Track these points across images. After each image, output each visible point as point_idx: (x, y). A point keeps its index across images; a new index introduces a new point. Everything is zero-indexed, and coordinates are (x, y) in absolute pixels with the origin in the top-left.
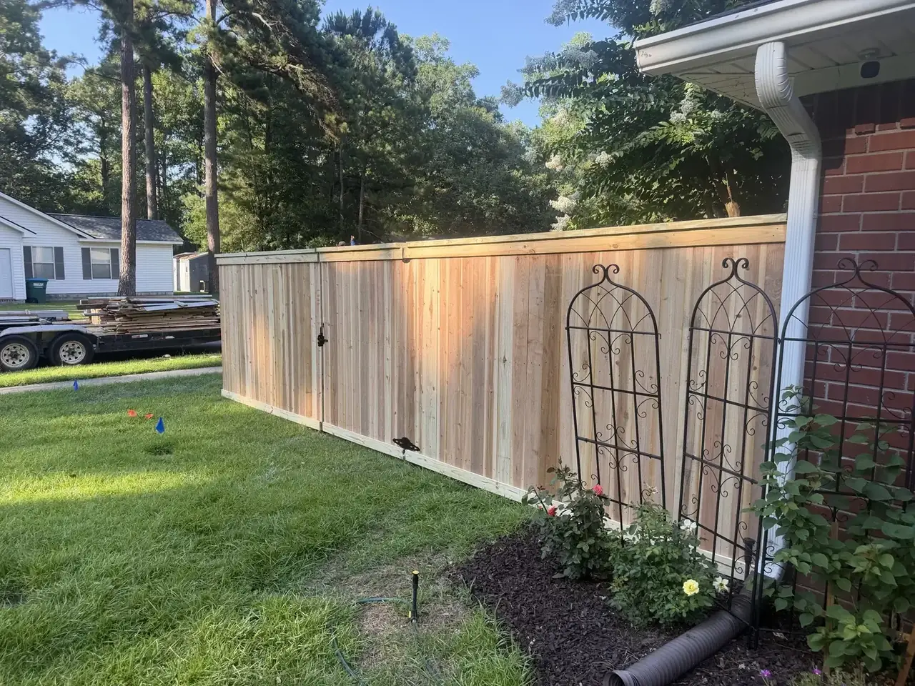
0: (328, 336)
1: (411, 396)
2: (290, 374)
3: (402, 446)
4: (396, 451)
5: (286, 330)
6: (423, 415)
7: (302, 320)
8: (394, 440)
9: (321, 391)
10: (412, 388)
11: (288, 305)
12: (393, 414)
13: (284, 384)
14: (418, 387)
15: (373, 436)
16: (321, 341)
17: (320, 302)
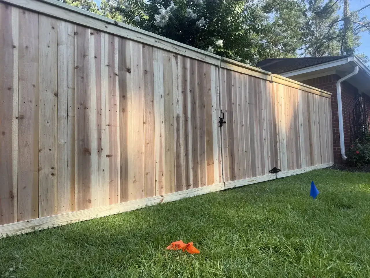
0: (226, 119)
1: (276, 146)
2: (187, 155)
3: (273, 173)
4: (273, 176)
5: (181, 115)
6: (281, 153)
7: (202, 106)
8: (270, 172)
9: (221, 160)
10: (276, 142)
11: (184, 92)
12: (268, 158)
13: (178, 166)
14: (278, 140)
15: (259, 175)
16: (221, 122)
17: (219, 95)
